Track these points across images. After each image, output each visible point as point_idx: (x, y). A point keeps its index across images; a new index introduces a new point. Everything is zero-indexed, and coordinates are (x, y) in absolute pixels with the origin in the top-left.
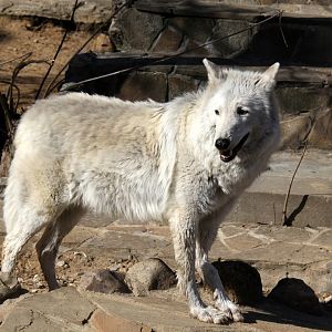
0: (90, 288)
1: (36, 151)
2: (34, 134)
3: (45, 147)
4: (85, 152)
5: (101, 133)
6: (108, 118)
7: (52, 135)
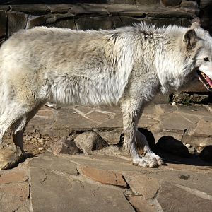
0: (62, 152)
1: (20, 66)
2: (18, 56)
3: (27, 63)
4: (57, 64)
5: (69, 52)
6: (72, 42)
7: (31, 55)
